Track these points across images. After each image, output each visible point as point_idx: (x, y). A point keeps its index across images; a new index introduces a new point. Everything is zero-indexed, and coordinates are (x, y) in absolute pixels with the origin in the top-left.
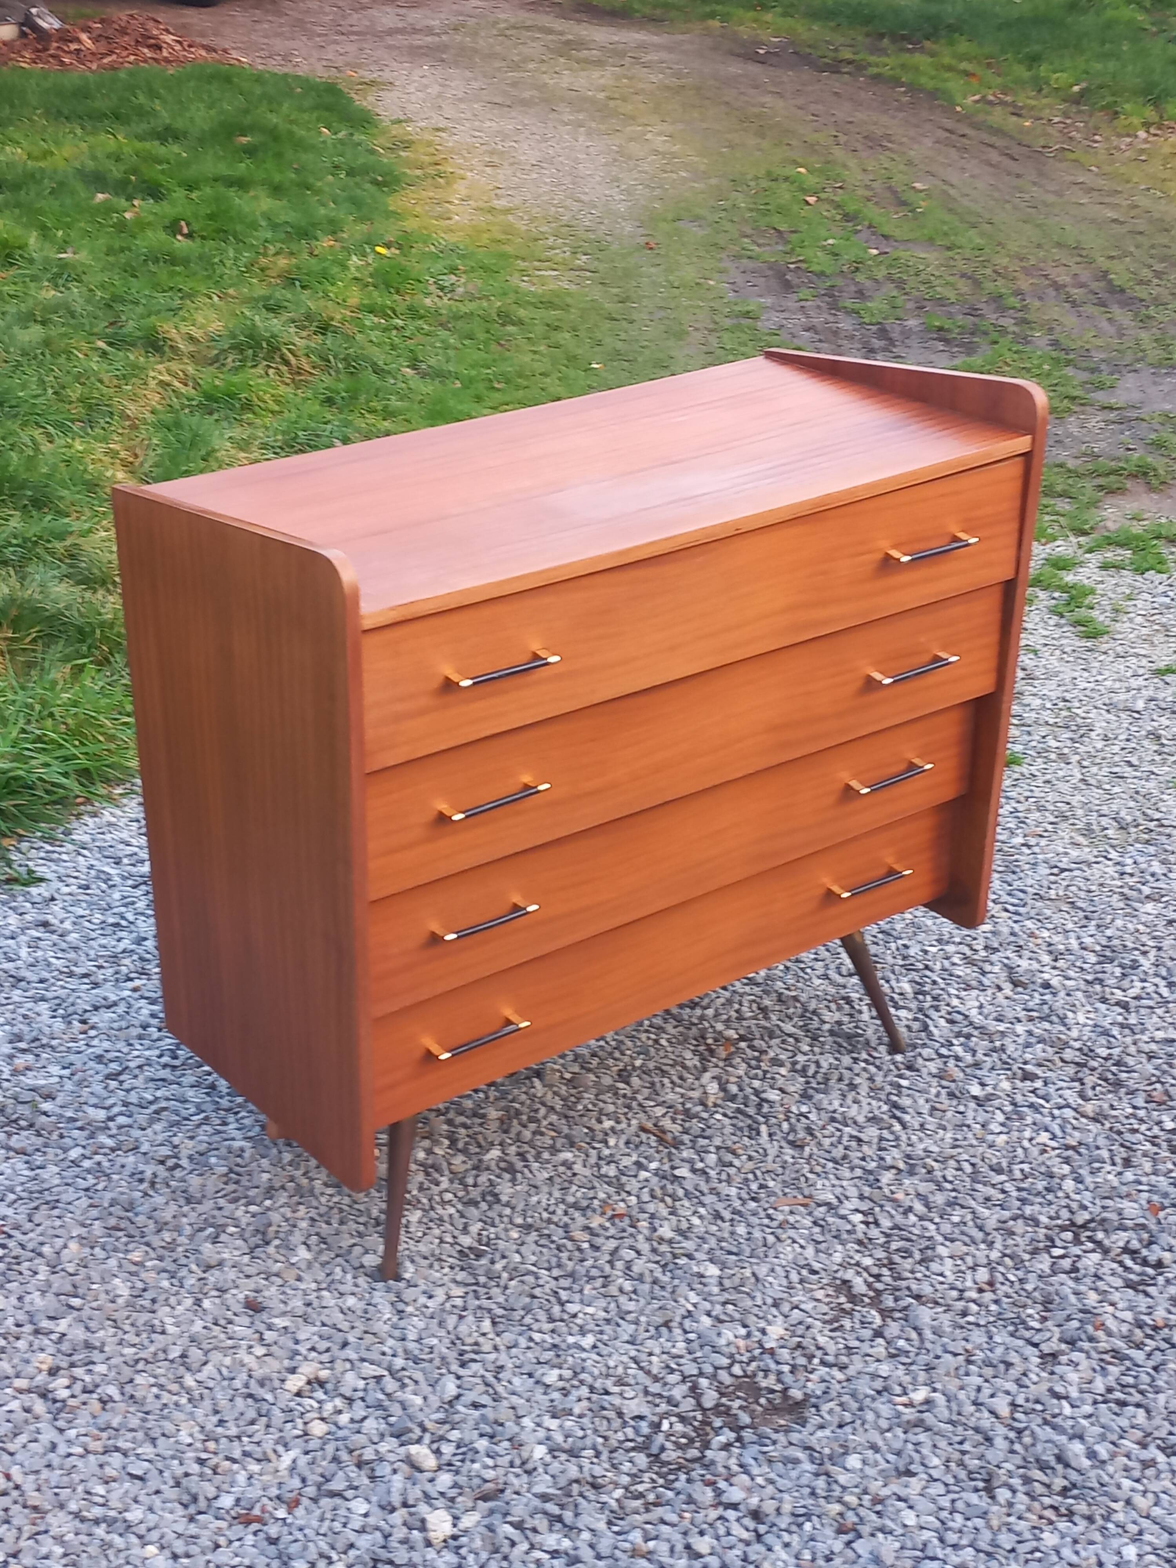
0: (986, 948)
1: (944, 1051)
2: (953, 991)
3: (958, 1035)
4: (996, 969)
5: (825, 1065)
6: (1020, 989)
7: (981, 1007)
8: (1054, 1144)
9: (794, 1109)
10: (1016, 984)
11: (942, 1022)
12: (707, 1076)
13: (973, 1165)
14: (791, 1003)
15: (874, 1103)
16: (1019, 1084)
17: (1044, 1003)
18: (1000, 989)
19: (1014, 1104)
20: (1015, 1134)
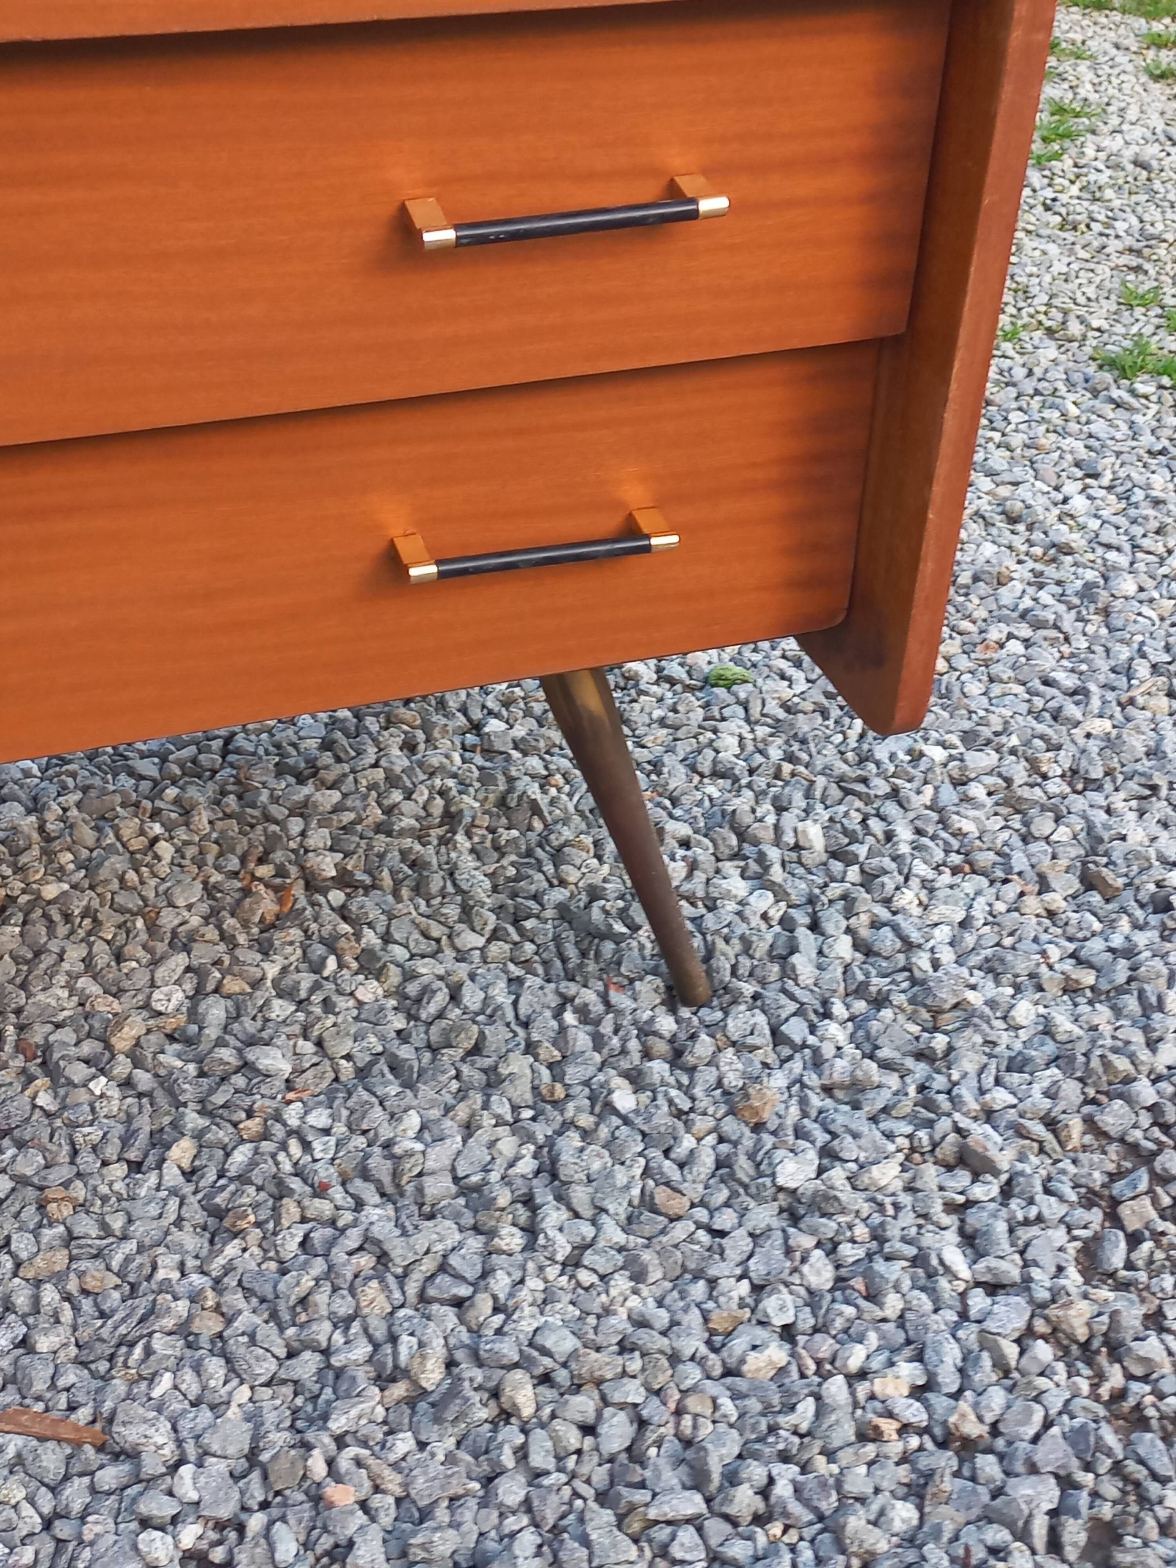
0: (1072, 774)
1: (796, 1030)
2: (921, 869)
3: (860, 991)
4: (1062, 834)
5: (472, 997)
6: (1095, 898)
7: (964, 924)
8: (915, 1413)
9: (292, 1115)
10: (1089, 882)
11: (843, 947)
12: (180, 960)
13: (642, 1424)
14: (522, 816)
15: (507, 1145)
16: (931, 1174)
17: (1129, 952)
18: (1044, 886)
19: (878, 1236)
20: (825, 1346)
